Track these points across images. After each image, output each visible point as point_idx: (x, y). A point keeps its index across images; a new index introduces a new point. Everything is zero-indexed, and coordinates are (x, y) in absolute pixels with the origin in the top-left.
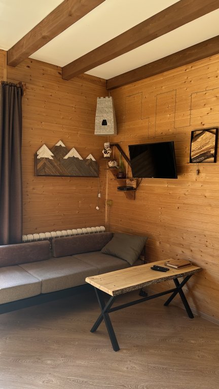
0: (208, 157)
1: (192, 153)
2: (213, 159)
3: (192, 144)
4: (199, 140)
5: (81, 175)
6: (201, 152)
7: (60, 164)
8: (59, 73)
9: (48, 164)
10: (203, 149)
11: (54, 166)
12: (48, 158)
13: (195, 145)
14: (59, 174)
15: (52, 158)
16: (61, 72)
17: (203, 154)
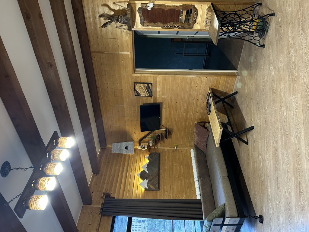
0: (149, 87)
1: (146, 96)
2: (150, 85)
3: (141, 96)
4: (140, 92)
5: (158, 163)
6: (146, 91)
7: (151, 175)
8: (96, 175)
9: (151, 182)
10: (144, 89)
11: (153, 179)
12: (148, 182)
13: (143, 94)
14: (158, 176)
15: (148, 180)
16: (95, 174)
17: (147, 90)
